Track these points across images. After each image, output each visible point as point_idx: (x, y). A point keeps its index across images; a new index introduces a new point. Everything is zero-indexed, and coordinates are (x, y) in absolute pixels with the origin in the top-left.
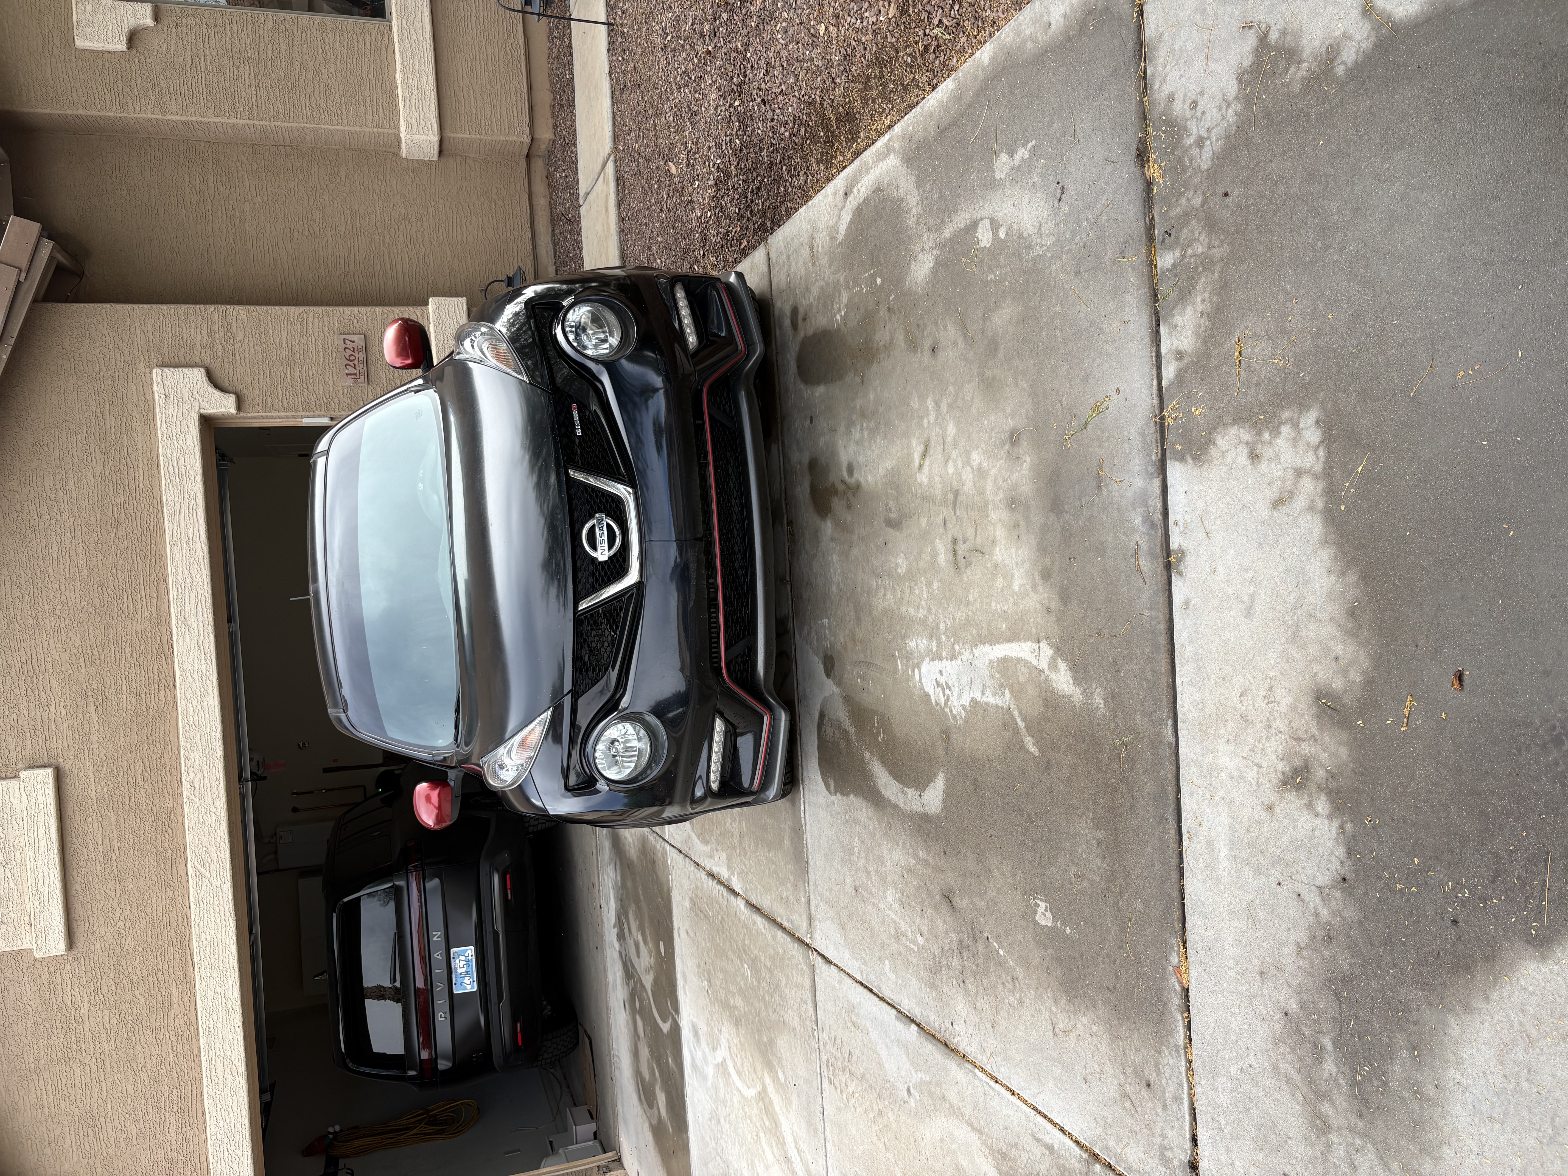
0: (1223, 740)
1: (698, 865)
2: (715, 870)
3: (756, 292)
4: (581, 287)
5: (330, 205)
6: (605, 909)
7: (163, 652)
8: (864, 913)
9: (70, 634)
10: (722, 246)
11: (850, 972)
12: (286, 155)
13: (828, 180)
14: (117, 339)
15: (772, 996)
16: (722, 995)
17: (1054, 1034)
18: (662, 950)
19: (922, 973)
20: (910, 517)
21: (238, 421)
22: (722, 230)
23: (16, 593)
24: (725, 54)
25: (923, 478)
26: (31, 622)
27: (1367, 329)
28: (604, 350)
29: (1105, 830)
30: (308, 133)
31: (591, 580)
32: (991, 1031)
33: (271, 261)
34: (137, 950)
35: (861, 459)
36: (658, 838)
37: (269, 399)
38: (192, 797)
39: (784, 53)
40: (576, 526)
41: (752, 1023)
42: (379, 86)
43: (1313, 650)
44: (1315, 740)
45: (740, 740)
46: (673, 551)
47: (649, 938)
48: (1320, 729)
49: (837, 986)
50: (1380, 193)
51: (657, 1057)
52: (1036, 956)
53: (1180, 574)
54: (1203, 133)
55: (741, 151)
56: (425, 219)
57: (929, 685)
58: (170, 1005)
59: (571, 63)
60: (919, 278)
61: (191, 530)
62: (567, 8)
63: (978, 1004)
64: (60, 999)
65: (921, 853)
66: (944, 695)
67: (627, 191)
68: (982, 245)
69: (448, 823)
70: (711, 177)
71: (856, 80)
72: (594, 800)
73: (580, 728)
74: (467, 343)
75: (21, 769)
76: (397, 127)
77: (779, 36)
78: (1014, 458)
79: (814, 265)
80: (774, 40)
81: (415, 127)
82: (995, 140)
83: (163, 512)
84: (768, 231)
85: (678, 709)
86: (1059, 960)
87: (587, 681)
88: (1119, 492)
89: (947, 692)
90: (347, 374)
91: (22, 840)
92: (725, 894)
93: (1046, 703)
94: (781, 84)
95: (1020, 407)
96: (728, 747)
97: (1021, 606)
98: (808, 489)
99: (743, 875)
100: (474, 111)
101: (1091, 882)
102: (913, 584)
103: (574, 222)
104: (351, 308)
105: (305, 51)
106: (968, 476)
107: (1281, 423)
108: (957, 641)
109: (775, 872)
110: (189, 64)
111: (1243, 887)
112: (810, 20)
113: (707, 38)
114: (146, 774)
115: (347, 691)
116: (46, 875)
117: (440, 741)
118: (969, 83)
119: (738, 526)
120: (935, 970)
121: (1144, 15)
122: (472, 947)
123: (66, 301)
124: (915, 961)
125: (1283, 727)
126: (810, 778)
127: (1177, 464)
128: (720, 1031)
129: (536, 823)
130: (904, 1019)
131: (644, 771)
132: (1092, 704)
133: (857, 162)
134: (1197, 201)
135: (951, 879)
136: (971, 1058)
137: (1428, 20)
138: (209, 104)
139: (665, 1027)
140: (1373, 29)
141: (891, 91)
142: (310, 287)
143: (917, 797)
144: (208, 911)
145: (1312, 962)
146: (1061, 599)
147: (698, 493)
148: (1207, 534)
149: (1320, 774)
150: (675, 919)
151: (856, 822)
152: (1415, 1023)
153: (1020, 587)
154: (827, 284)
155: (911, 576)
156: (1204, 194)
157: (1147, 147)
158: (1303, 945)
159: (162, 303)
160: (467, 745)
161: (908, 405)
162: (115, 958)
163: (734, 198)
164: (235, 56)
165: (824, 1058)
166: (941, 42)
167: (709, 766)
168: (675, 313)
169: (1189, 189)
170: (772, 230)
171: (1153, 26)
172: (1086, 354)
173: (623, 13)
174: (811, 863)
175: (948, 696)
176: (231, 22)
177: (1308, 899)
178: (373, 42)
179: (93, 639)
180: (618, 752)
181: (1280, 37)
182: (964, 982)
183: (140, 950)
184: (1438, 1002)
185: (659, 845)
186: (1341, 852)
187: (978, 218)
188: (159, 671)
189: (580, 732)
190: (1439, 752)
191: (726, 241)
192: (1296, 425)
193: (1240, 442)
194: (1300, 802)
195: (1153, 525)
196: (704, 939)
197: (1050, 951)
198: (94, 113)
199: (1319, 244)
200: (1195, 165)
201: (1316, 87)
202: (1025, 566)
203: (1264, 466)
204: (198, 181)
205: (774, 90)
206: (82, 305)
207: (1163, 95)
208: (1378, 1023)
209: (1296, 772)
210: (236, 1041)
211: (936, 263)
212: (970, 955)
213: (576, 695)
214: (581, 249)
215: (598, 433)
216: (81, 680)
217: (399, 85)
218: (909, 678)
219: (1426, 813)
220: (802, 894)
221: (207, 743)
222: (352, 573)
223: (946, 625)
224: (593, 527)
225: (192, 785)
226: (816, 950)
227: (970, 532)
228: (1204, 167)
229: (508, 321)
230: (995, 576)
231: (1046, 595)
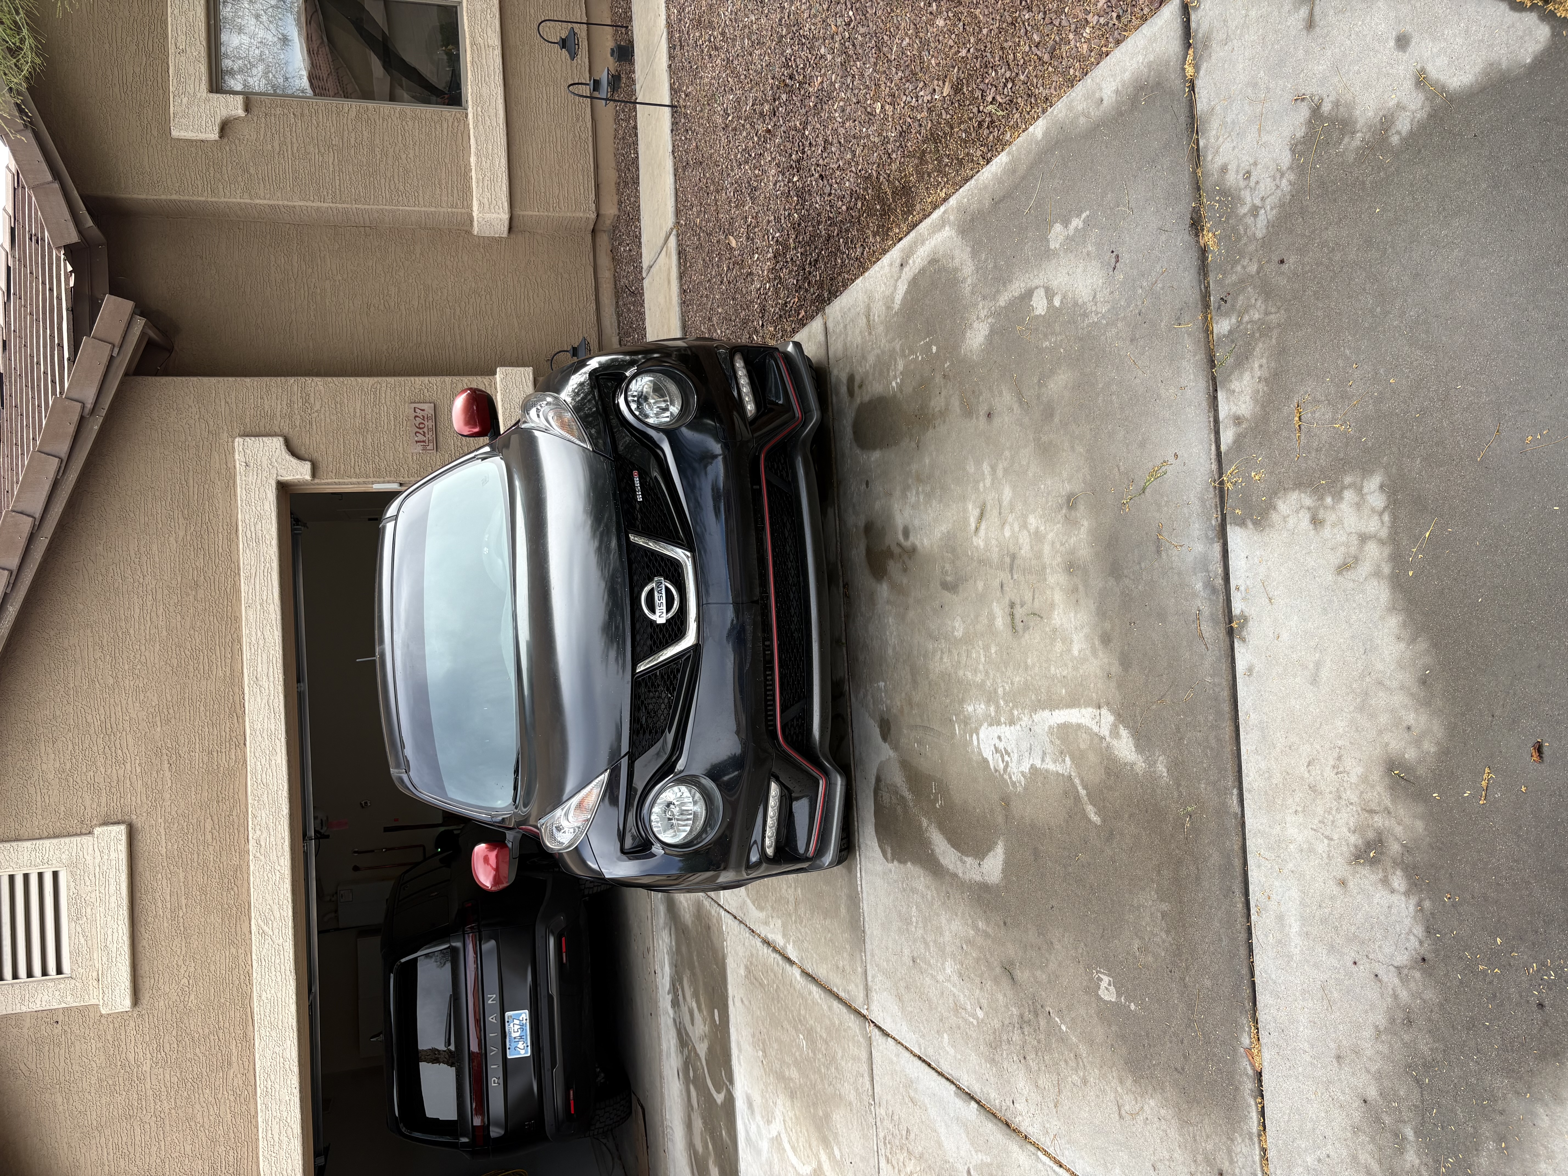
0: (1290, 811)
1: (753, 931)
2: (771, 937)
3: (813, 360)
4: (643, 358)
5: (405, 281)
6: (659, 974)
7: (235, 711)
8: (922, 984)
9: (148, 694)
10: (781, 316)
11: (908, 1046)
12: (366, 235)
13: (885, 252)
14: (202, 410)
15: (828, 1069)
16: (777, 1065)
17: (1120, 1116)
18: (717, 1018)
19: (982, 1047)
20: (967, 580)
21: (313, 487)
22: (780, 301)
23: (98, 654)
24: (784, 132)
25: (979, 542)
26: (111, 681)
27: (1431, 394)
28: (665, 418)
29: (1170, 903)
30: (387, 214)
31: (649, 642)
32: (1054, 1111)
33: (349, 335)
34: (199, 1008)
35: (917, 522)
36: (713, 903)
37: (342, 467)
38: (258, 855)
39: (842, 131)
40: (636, 590)
41: (808, 1096)
42: (454, 169)
43: (1384, 719)
44: (1389, 813)
45: (795, 805)
46: (730, 613)
47: (703, 1006)
48: (1393, 801)
49: (895, 1059)
50: (1440, 259)
51: (711, 1129)
52: (1100, 1032)
53: (1243, 640)
54: (1257, 202)
55: (799, 225)
56: (494, 292)
57: (987, 750)
58: (230, 1064)
59: (636, 143)
60: (975, 346)
61: (265, 593)
62: (633, 92)
63: (1040, 1082)
64: (124, 1055)
65: (980, 924)
66: (1003, 761)
67: (688, 264)
68: (1037, 313)
69: (505, 885)
70: (770, 250)
71: (911, 155)
72: (650, 863)
73: (636, 791)
74: (533, 412)
75: (96, 825)
76: (470, 207)
77: (837, 115)
78: (1071, 522)
79: (870, 333)
80: (831, 118)
81: (487, 206)
82: (1049, 211)
83: (239, 575)
84: (825, 302)
85: (733, 772)
86: (1123, 1037)
87: (644, 743)
88: (1179, 556)
89: (1006, 758)
90: (417, 442)
91: (93, 895)
92: (781, 962)
93: (1108, 772)
94: (838, 160)
95: (1077, 471)
96: (783, 811)
97: (1081, 671)
98: (864, 552)
99: (798, 943)
100: (543, 190)
101: (1156, 956)
102: (970, 647)
103: (637, 294)
104: (422, 378)
105: (386, 138)
106: (1024, 539)
107: (1343, 488)
108: (1015, 706)
109: (831, 940)
110: (276, 152)
111: (1316, 966)
112: (867, 99)
113: (767, 117)
114: (214, 831)
115: (409, 751)
116: (115, 931)
117: (499, 802)
118: (1023, 156)
119: (794, 588)
120: (995, 1045)
121: (1196, 90)
122: (527, 1011)
123: (156, 375)
124: (974, 1035)
125: (1354, 799)
126: (867, 845)
127: (1237, 529)
128: (775, 1104)
129: (592, 885)
130: (963, 1096)
131: (699, 835)
132: (1154, 772)
133: (913, 234)
134: (1253, 268)
135: (1011, 951)
136: (1033, 1139)
137: (1483, 90)
138: (295, 190)
139: (719, 1098)
140: (1427, 99)
141: (946, 165)
142: (384, 358)
143: (976, 866)
144: (270, 970)
145: (1391, 1046)
146: (1122, 664)
147: (755, 556)
148: (1270, 599)
149: (1395, 848)
150: (730, 987)
151: (914, 890)
152: (1501, 1113)
153: (1080, 652)
154: (883, 352)
155: (968, 640)
156: (1259, 261)
157: (1201, 216)
158: (1382, 1028)
159: (246, 376)
160: (525, 806)
161: (964, 469)
162: (178, 1016)
163: (793, 270)
164: (321, 143)
165: (881, 1135)
166: (995, 118)
167: (764, 831)
168: (734, 382)
169: (1244, 258)
170: (829, 301)
171: (1205, 100)
172: (1143, 419)
173: (686, 96)
174: (868, 932)
175: (1007, 762)
176: (317, 112)
177: (1386, 980)
178: (450, 129)
179: (169, 699)
180: (673, 815)
181: (1333, 108)
182: (1025, 1058)
183: (203, 1007)
184: (1525, 1090)
185: (714, 910)
186: (1419, 930)
187: (1033, 286)
188: (231, 730)
189: (636, 794)
190: (1520, 827)
191: (785, 312)
192: (1359, 490)
193: (1302, 507)
194: (1374, 878)
195: (1214, 590)
196: (759, 1008)
197: (1114, 1028)
198: (187, 198)
199: (1379, 309)
200: (1249, 233)
201: (1371, 157)
202: (1085, 630)
203: (1327, 532)
204: (283, 261)
205: (831, 166)
206: (171, 378)
207: (1216, 166)
208: (1462, 1112)
209: (1369, 845)
210: (292, 1103)
211: (991, 331)
212: (1032, 1030)
213: (632, 757)
214: (643, 320)
215: (658, 498)
216: (157, 737)
217: (473, 168)
218: (967, 744)
219: (1508, 890)
220: (858, 964)
221: (274, 801)
222: (418, 634)
223: (1004, 689)
224: (652, 589)
225: (258, 843)
226: (873, 1022)
227: (1028, 596)
228: (1259, 235)
229: (573, 391)
230: (1053, 640)
231: (1106, 660)
